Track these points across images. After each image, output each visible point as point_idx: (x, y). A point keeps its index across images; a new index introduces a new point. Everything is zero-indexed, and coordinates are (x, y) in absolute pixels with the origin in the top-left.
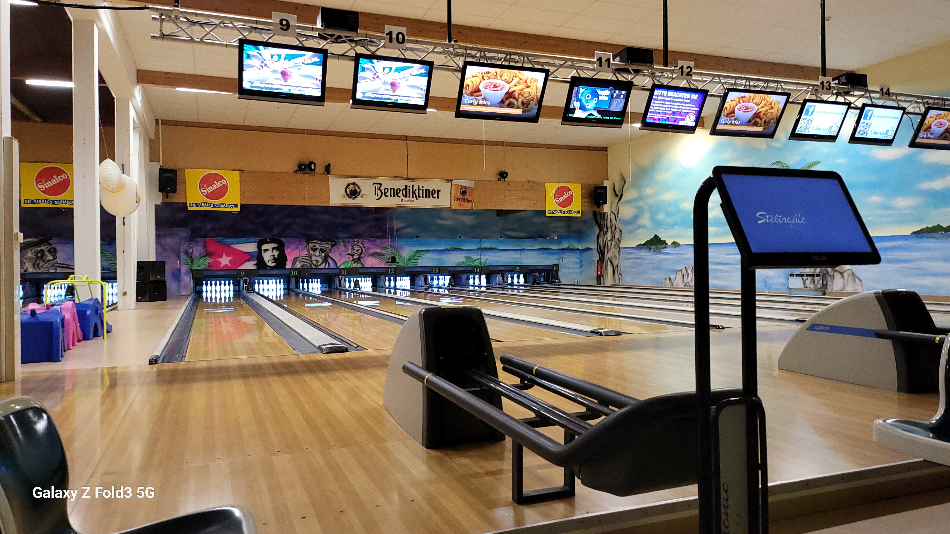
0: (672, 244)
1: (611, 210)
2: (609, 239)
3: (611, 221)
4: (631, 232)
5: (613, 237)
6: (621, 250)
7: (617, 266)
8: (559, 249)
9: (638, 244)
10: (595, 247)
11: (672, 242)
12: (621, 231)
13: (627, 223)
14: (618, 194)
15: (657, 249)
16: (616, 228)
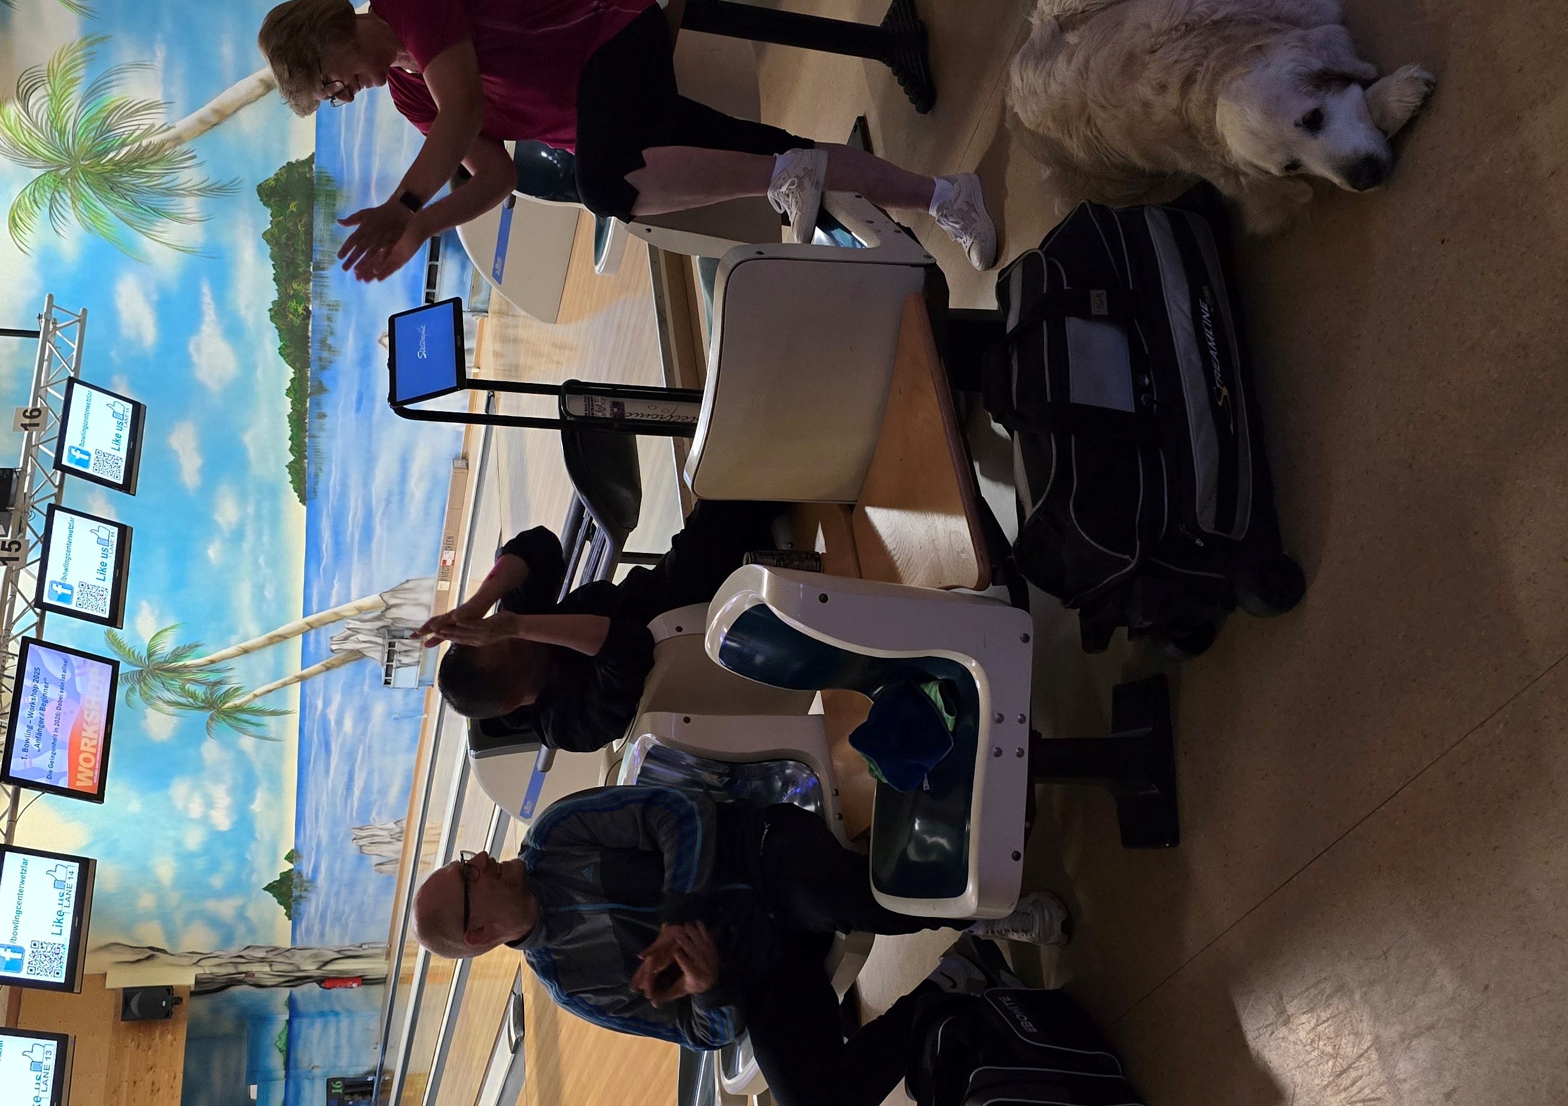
0: (291, 862)
1: (190, 965)
2: (267, 969)
3: (219, 965)
4: (252, 930)
5: (262, 960)
6: (299, 945)
7: (339, 952)
8: (287, 1076)
9: (287, 918)
10: (289, 989)
11: (287, 862)
12: (249, 947)
13: (228, 938)
14: (147, 955)
15: (301, 886)
16: (241, 957)
